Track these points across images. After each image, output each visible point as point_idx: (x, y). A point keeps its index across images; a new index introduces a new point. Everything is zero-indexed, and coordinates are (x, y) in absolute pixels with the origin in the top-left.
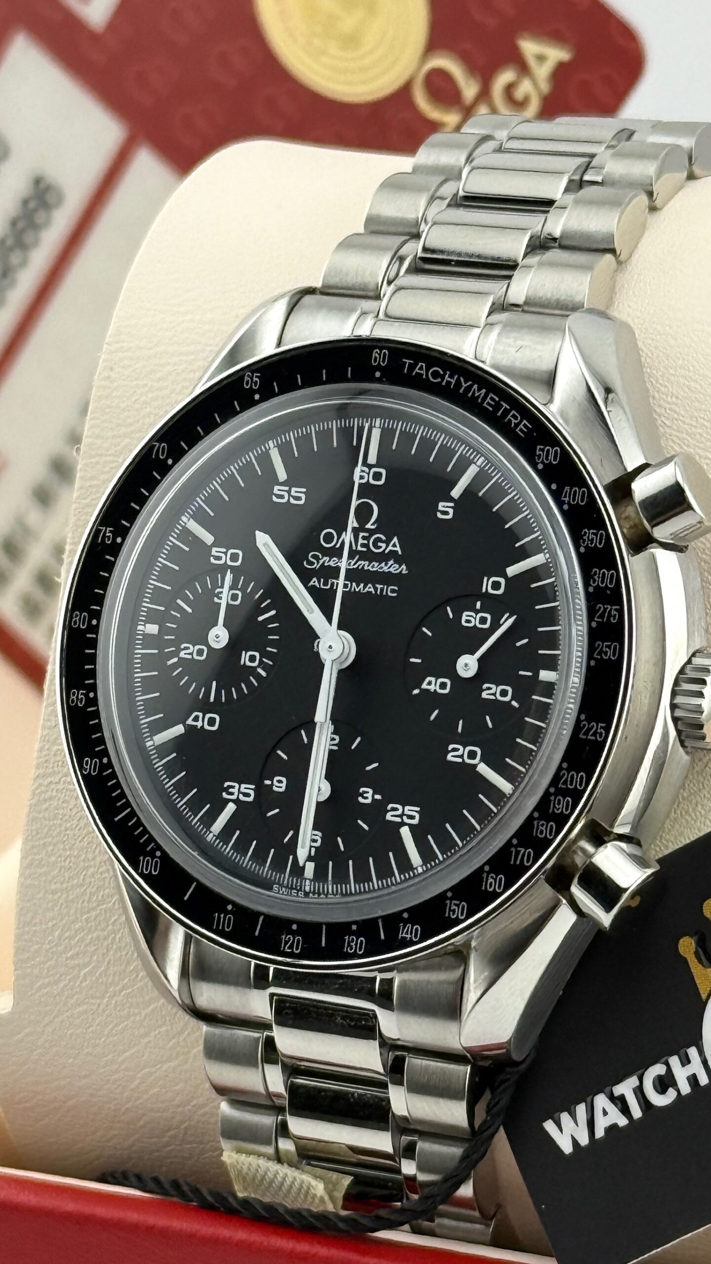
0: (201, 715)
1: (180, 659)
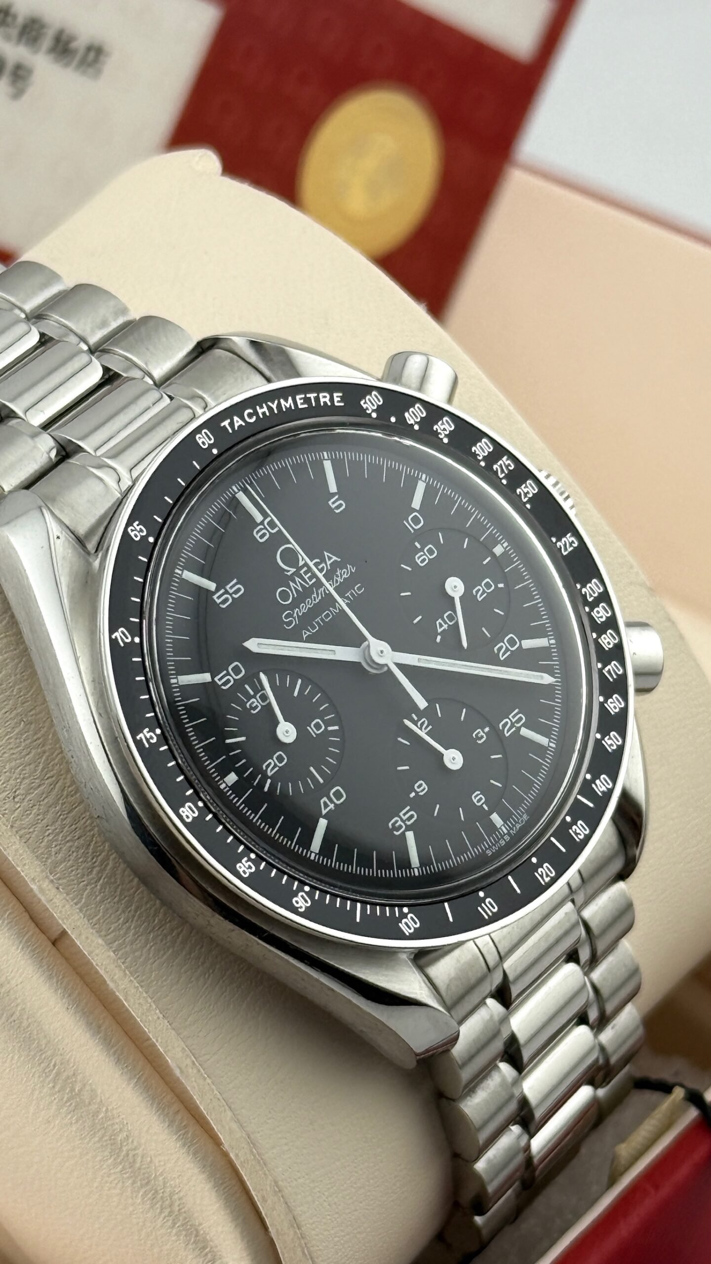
0: (326, 799)
1: (272, 777)
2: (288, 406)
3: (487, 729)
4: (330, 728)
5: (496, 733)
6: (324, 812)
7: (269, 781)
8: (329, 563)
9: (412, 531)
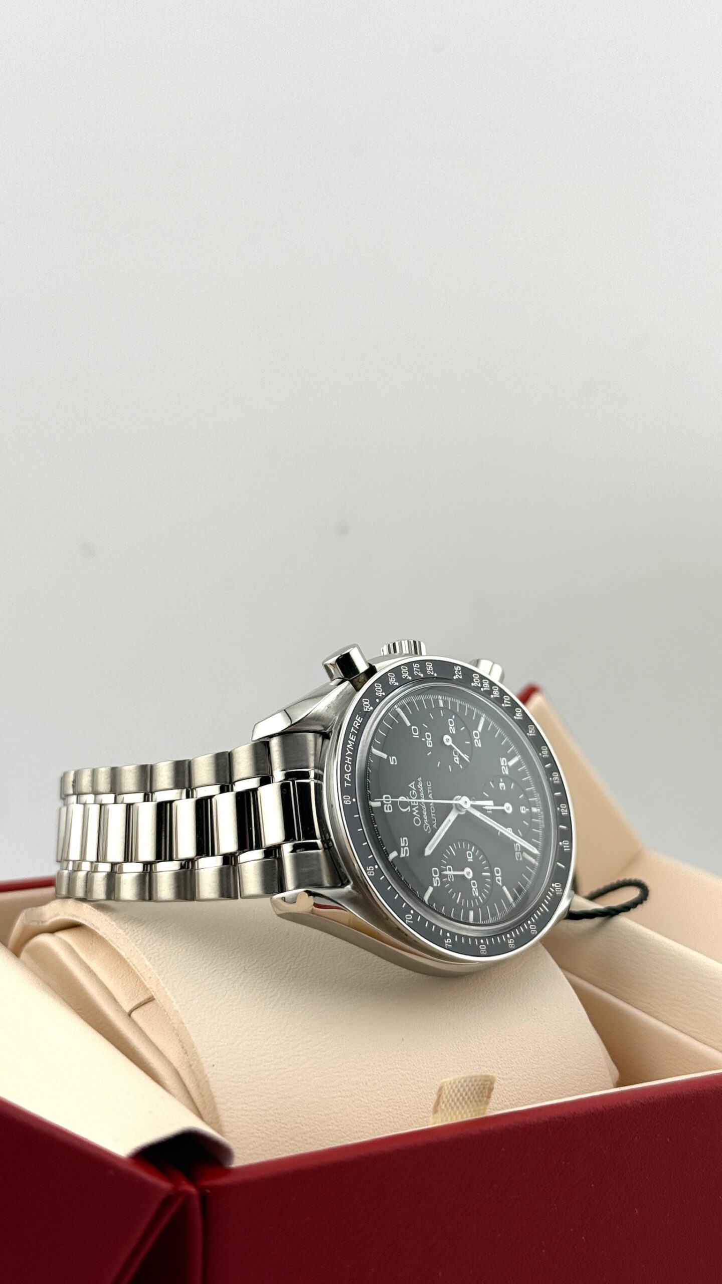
0: (497, 878)
1: (479, 895)
2: (351, 745)
3: (501, 780)
4: (473, 850)
5: (504, 777)
6: (500, 884)
7: (480, 898)
8: (413, 788)
9: (418, 737)
